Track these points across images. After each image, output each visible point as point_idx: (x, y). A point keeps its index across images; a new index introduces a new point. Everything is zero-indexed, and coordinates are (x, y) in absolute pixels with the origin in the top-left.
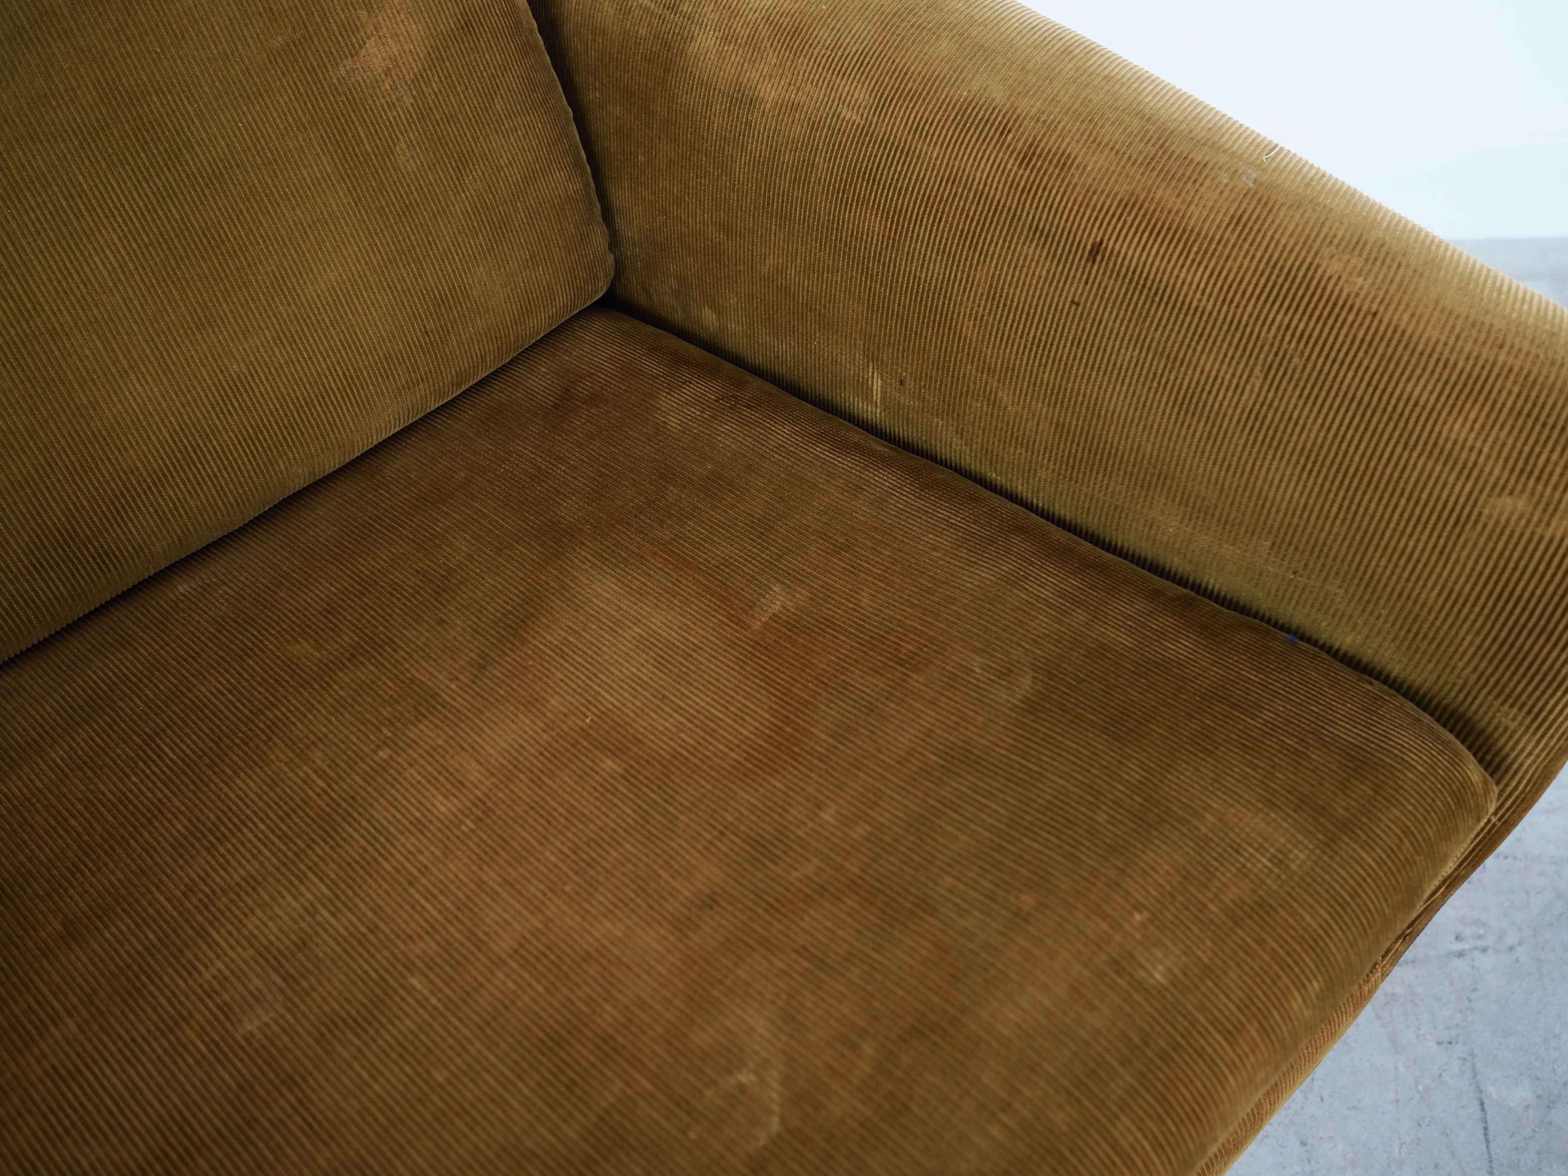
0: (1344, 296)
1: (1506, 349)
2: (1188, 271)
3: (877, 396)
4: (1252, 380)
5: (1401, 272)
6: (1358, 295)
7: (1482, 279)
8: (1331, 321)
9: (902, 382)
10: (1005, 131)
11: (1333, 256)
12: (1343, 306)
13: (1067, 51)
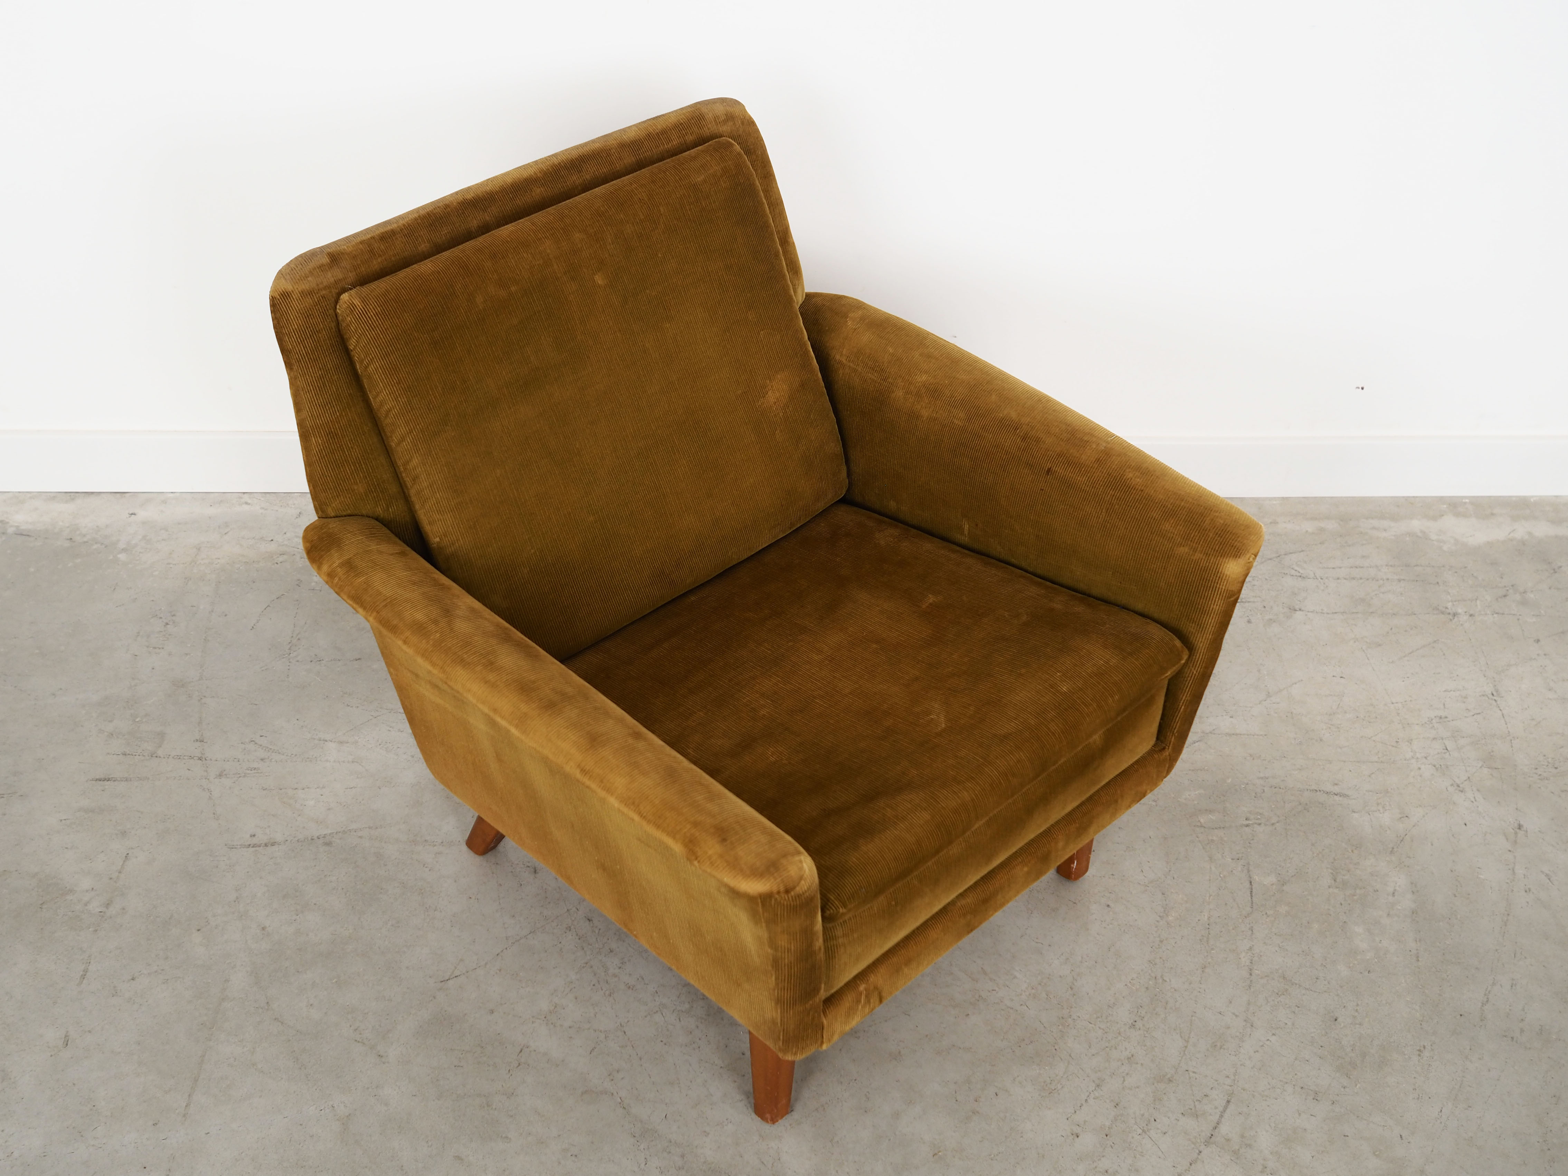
0: (1132, 485)
1: (1184, 501)
2: (1081, 477)
3: (966, 532)
4: (1102, 513)
5: (1152, 477)
6: (1137, 484)
7: (1180, 479)
8: (1128, 493)
9: (977, 525)
10: (1016, 429)
11: (1130, 472)
12: (1132, 488)
13: (1040, 400)
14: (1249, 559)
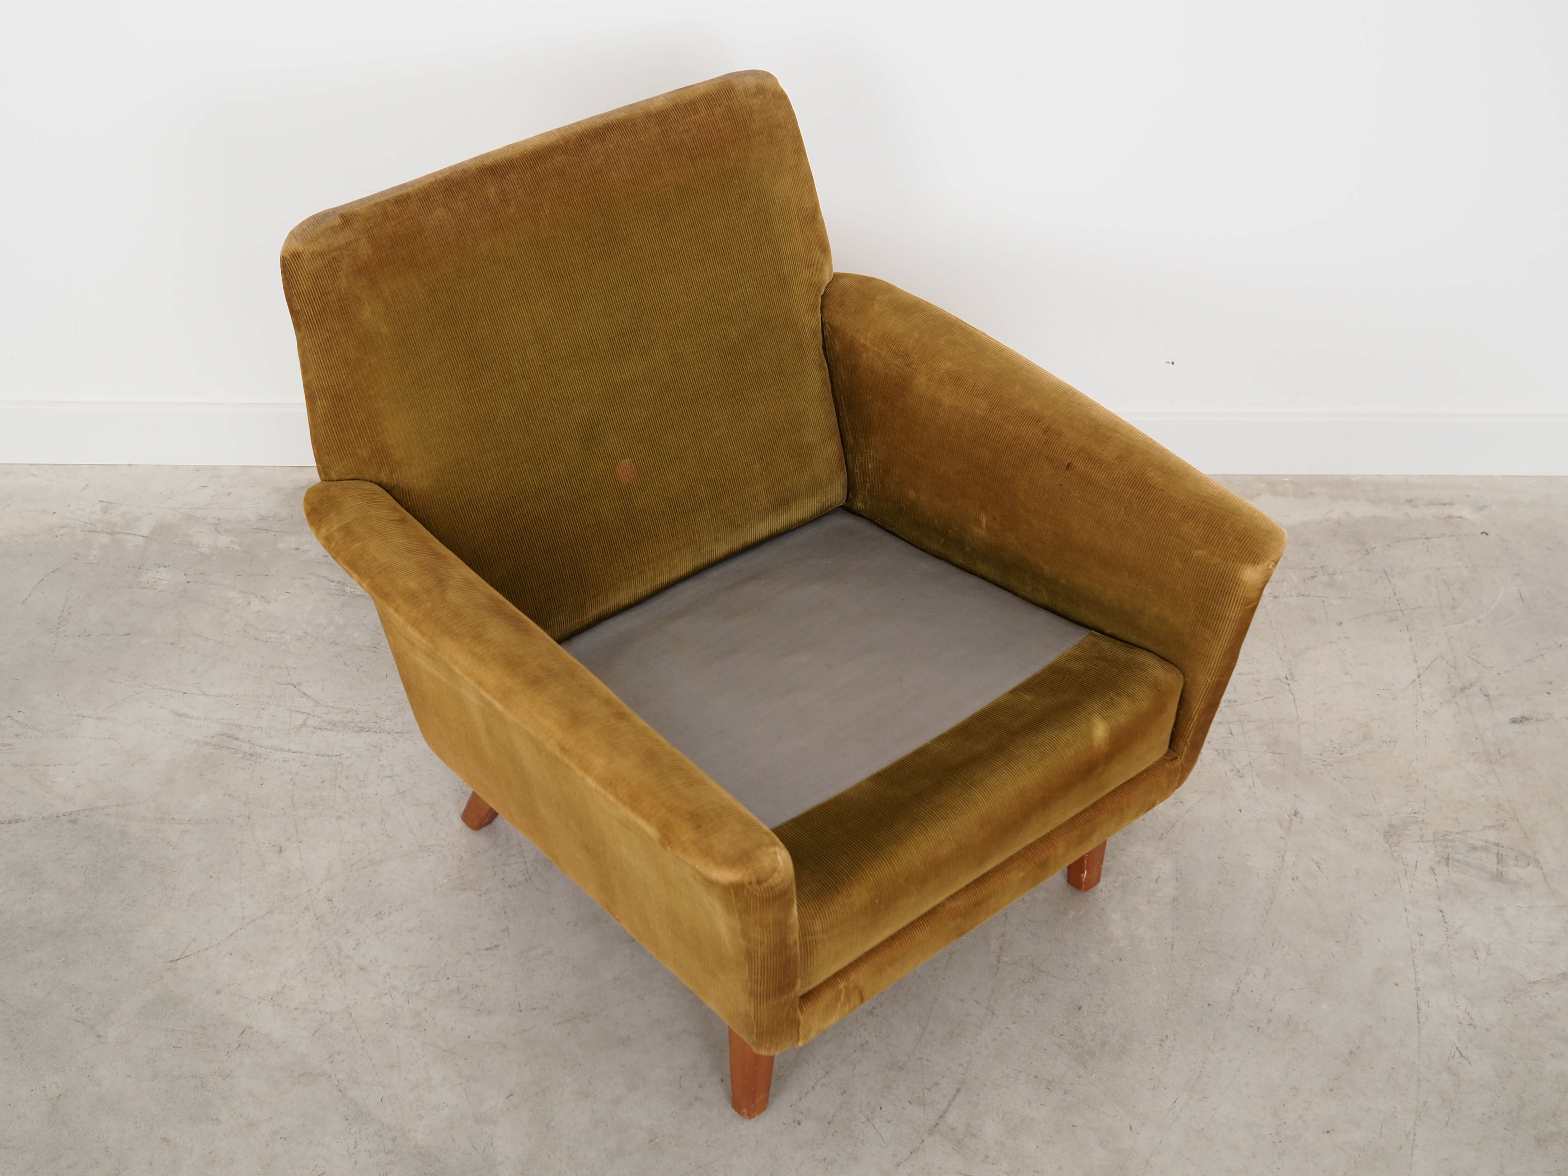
0: (1153, 484)
1: (1206, 503)
2: (1101, 474)
3: (984, 526)
4: (1121, 512)
5: (1175, 477)
6: (1158, 483)
7: (1203, 481)
8: (1148, 492)
9: (994, 519)
10: (1038, 421)
11: (1151, 470)
12: (1152, 487)
13: (1065, 393)
14: (1268, 566)
